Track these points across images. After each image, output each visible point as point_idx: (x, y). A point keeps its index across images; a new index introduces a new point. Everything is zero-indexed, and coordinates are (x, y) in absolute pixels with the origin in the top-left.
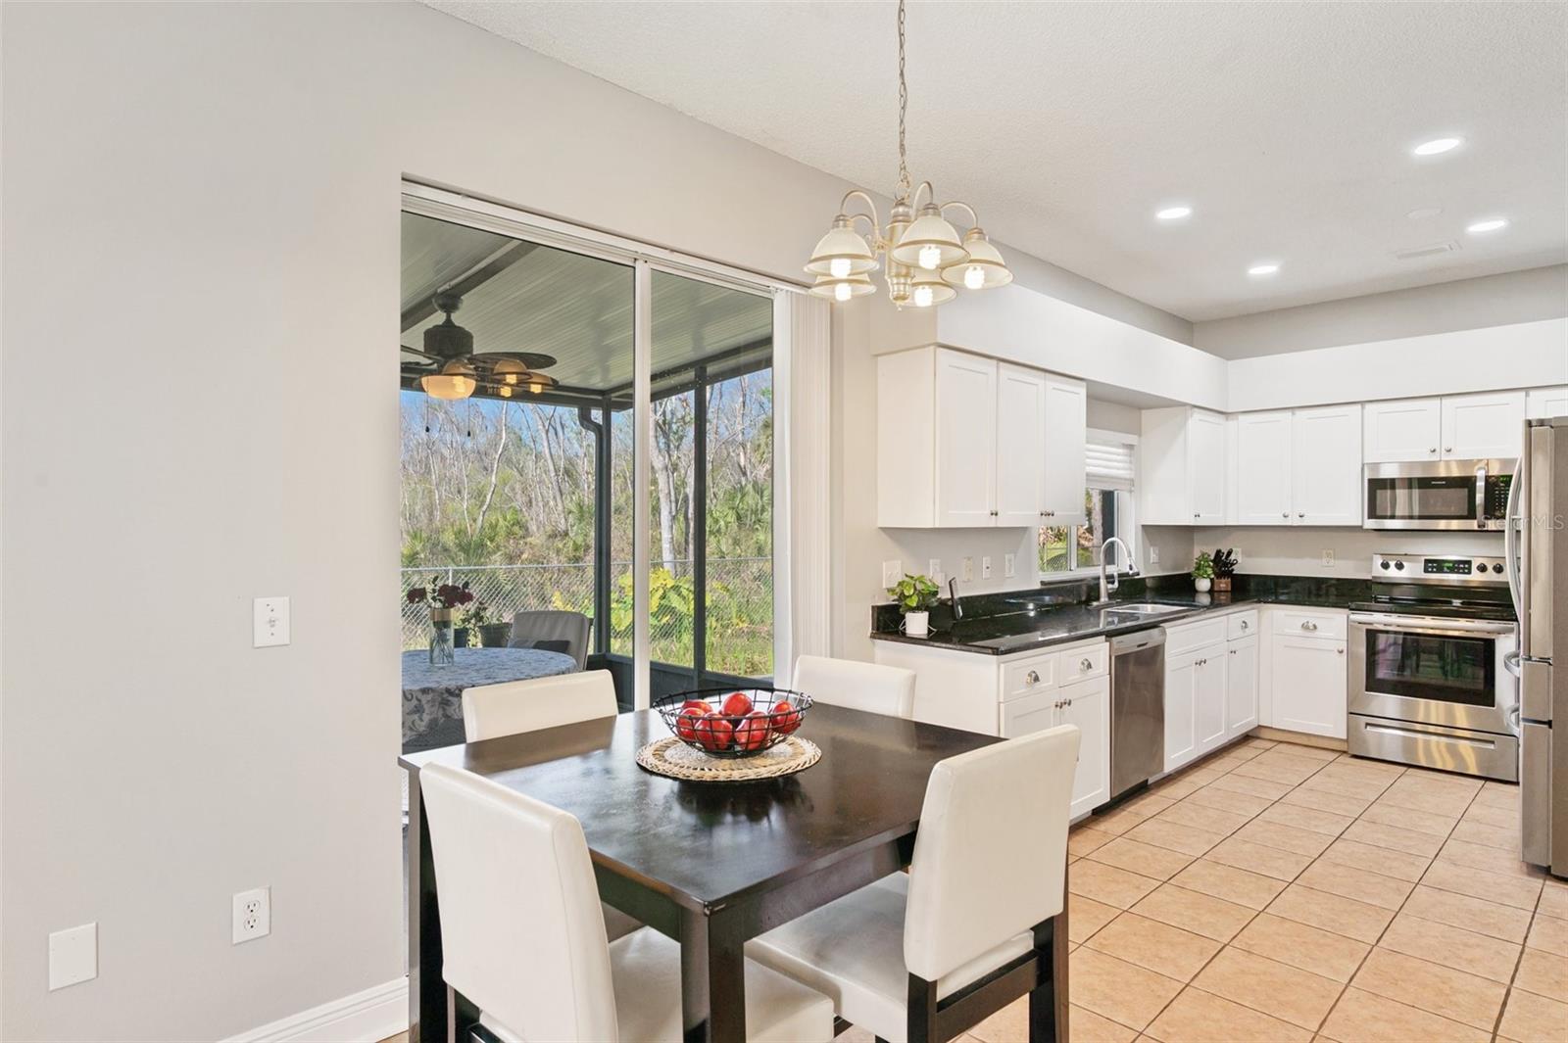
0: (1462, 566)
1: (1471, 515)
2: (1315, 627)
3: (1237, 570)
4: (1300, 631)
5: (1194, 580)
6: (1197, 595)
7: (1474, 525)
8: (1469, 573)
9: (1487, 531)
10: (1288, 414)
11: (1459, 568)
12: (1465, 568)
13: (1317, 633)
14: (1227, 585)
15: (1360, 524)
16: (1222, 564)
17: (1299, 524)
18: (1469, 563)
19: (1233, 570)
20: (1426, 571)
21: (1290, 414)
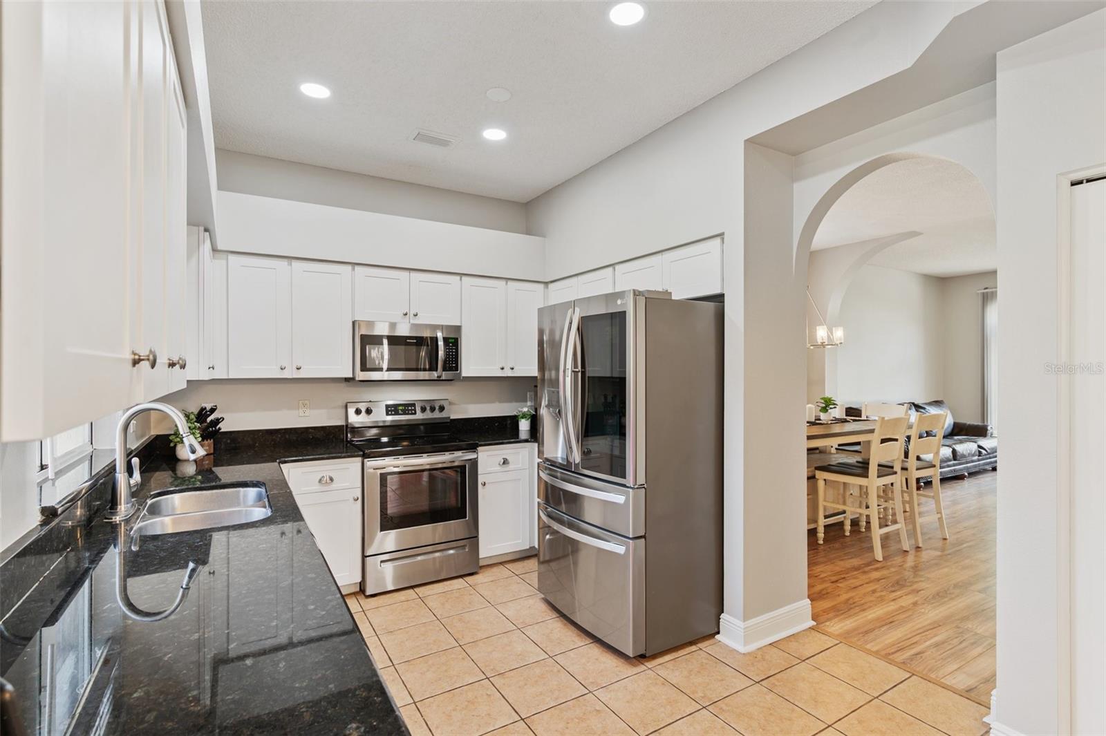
0: (410, 408)
1: (433, 368)
2: (331, 479)
3: (224, 427)
4: (317, 487)
5: (175, 446)
6: (179, 463)
7: (435, 375)
8: (415, 413)
9: (443, 380)
10: (284, 263)
11: (409, 410)
12: (412, 410)
13: (334, 485)
14: (210, 448)
15: (351, 376)
16: (205, 424)
17: (295, 376)
18: (414, 405)
19: (220, 429)
20: (387, 414)
21: (286, 263)
